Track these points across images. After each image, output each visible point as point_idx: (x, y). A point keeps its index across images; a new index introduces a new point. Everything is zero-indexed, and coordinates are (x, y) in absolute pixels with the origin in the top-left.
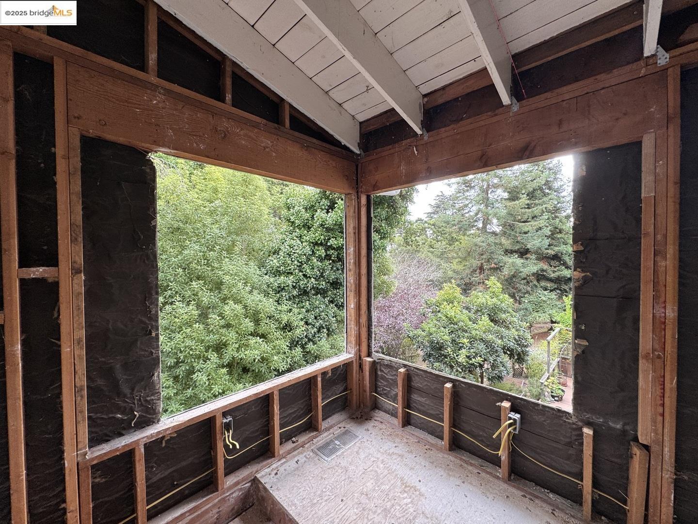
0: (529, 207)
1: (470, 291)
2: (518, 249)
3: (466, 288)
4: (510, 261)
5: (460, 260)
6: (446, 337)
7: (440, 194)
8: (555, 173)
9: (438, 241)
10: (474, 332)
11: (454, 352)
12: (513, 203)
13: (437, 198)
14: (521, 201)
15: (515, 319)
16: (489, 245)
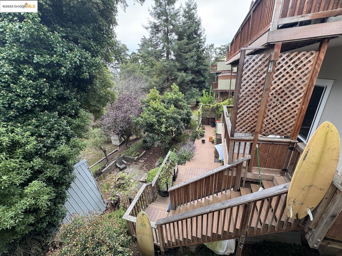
0: (188, 44)
1: (163, 92)
2: (183, 68)
3: (162, 91)
4: (181, 74)
5: (157, 76)
6: (154, 120)
7: (144, 38)
8: (199, 25)
9: (145, 66)
10: (167, 115)
11: (159, 126)
12: (180, 41)
13: (142, 40)
14: (184, 40)
15: (185, 104)
16: (170, 66)
